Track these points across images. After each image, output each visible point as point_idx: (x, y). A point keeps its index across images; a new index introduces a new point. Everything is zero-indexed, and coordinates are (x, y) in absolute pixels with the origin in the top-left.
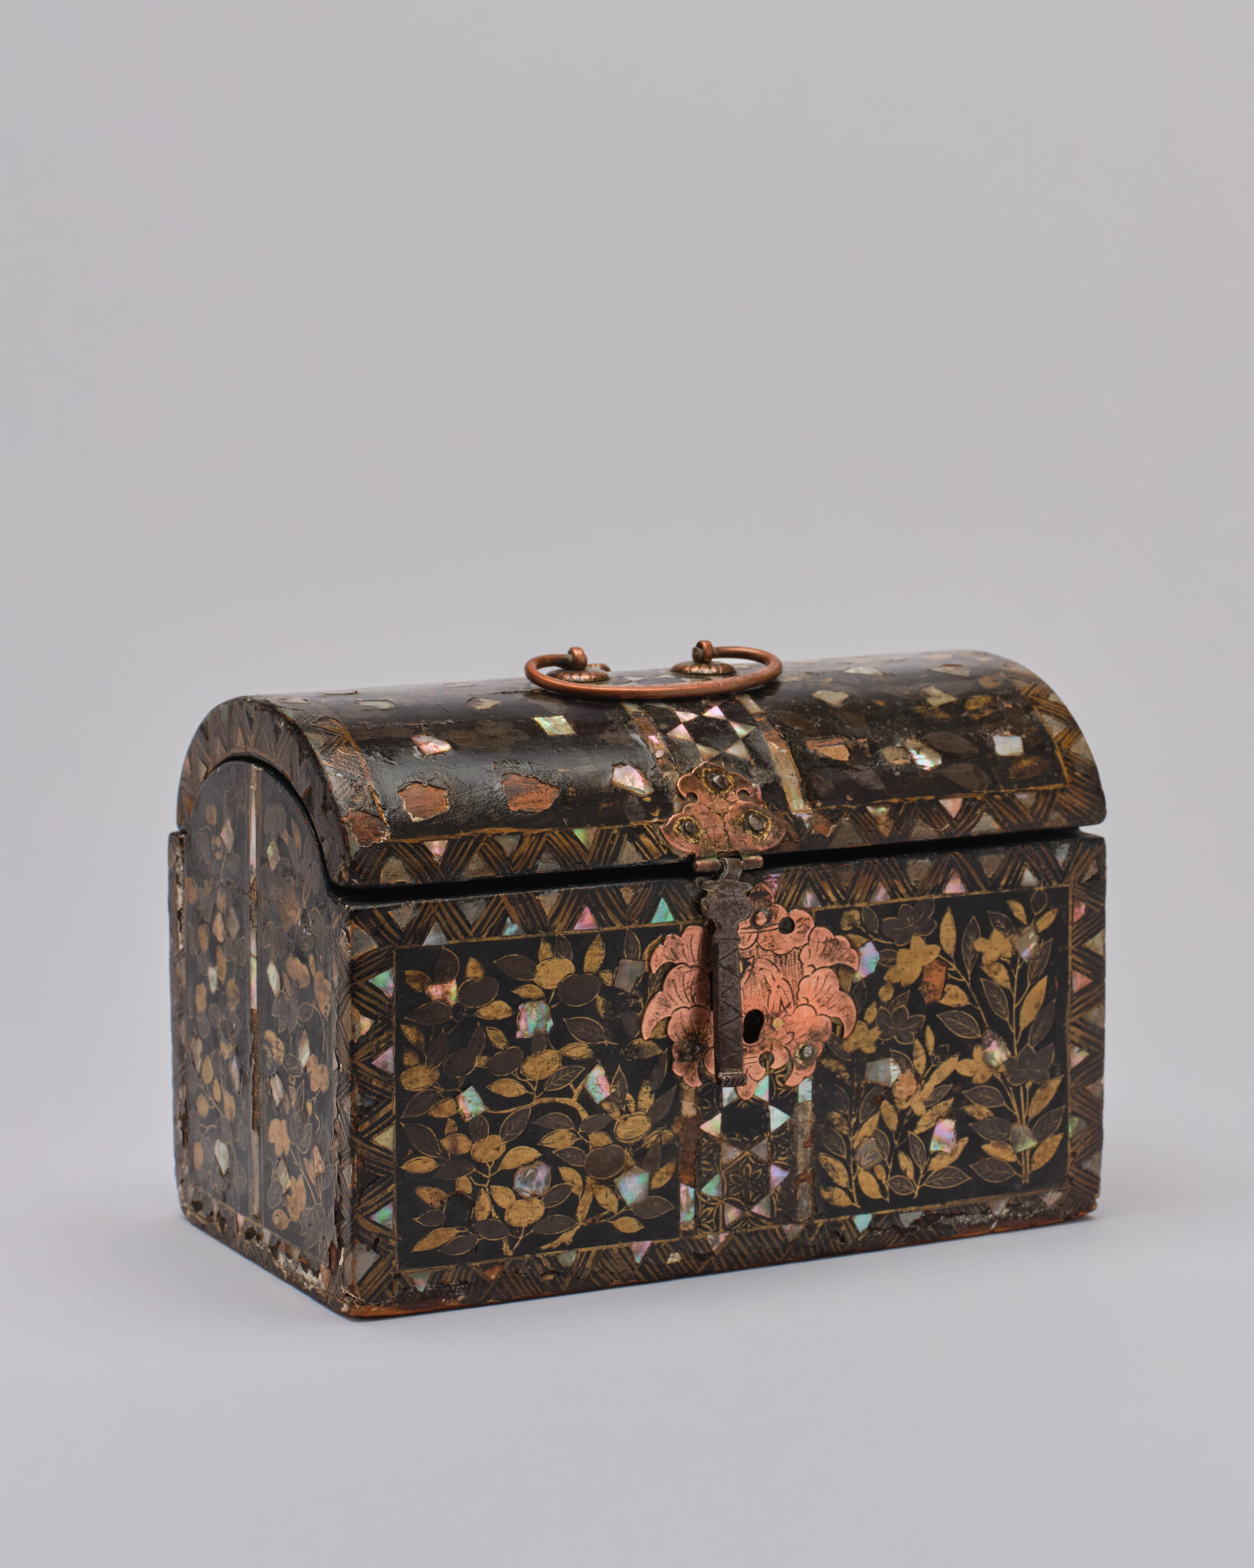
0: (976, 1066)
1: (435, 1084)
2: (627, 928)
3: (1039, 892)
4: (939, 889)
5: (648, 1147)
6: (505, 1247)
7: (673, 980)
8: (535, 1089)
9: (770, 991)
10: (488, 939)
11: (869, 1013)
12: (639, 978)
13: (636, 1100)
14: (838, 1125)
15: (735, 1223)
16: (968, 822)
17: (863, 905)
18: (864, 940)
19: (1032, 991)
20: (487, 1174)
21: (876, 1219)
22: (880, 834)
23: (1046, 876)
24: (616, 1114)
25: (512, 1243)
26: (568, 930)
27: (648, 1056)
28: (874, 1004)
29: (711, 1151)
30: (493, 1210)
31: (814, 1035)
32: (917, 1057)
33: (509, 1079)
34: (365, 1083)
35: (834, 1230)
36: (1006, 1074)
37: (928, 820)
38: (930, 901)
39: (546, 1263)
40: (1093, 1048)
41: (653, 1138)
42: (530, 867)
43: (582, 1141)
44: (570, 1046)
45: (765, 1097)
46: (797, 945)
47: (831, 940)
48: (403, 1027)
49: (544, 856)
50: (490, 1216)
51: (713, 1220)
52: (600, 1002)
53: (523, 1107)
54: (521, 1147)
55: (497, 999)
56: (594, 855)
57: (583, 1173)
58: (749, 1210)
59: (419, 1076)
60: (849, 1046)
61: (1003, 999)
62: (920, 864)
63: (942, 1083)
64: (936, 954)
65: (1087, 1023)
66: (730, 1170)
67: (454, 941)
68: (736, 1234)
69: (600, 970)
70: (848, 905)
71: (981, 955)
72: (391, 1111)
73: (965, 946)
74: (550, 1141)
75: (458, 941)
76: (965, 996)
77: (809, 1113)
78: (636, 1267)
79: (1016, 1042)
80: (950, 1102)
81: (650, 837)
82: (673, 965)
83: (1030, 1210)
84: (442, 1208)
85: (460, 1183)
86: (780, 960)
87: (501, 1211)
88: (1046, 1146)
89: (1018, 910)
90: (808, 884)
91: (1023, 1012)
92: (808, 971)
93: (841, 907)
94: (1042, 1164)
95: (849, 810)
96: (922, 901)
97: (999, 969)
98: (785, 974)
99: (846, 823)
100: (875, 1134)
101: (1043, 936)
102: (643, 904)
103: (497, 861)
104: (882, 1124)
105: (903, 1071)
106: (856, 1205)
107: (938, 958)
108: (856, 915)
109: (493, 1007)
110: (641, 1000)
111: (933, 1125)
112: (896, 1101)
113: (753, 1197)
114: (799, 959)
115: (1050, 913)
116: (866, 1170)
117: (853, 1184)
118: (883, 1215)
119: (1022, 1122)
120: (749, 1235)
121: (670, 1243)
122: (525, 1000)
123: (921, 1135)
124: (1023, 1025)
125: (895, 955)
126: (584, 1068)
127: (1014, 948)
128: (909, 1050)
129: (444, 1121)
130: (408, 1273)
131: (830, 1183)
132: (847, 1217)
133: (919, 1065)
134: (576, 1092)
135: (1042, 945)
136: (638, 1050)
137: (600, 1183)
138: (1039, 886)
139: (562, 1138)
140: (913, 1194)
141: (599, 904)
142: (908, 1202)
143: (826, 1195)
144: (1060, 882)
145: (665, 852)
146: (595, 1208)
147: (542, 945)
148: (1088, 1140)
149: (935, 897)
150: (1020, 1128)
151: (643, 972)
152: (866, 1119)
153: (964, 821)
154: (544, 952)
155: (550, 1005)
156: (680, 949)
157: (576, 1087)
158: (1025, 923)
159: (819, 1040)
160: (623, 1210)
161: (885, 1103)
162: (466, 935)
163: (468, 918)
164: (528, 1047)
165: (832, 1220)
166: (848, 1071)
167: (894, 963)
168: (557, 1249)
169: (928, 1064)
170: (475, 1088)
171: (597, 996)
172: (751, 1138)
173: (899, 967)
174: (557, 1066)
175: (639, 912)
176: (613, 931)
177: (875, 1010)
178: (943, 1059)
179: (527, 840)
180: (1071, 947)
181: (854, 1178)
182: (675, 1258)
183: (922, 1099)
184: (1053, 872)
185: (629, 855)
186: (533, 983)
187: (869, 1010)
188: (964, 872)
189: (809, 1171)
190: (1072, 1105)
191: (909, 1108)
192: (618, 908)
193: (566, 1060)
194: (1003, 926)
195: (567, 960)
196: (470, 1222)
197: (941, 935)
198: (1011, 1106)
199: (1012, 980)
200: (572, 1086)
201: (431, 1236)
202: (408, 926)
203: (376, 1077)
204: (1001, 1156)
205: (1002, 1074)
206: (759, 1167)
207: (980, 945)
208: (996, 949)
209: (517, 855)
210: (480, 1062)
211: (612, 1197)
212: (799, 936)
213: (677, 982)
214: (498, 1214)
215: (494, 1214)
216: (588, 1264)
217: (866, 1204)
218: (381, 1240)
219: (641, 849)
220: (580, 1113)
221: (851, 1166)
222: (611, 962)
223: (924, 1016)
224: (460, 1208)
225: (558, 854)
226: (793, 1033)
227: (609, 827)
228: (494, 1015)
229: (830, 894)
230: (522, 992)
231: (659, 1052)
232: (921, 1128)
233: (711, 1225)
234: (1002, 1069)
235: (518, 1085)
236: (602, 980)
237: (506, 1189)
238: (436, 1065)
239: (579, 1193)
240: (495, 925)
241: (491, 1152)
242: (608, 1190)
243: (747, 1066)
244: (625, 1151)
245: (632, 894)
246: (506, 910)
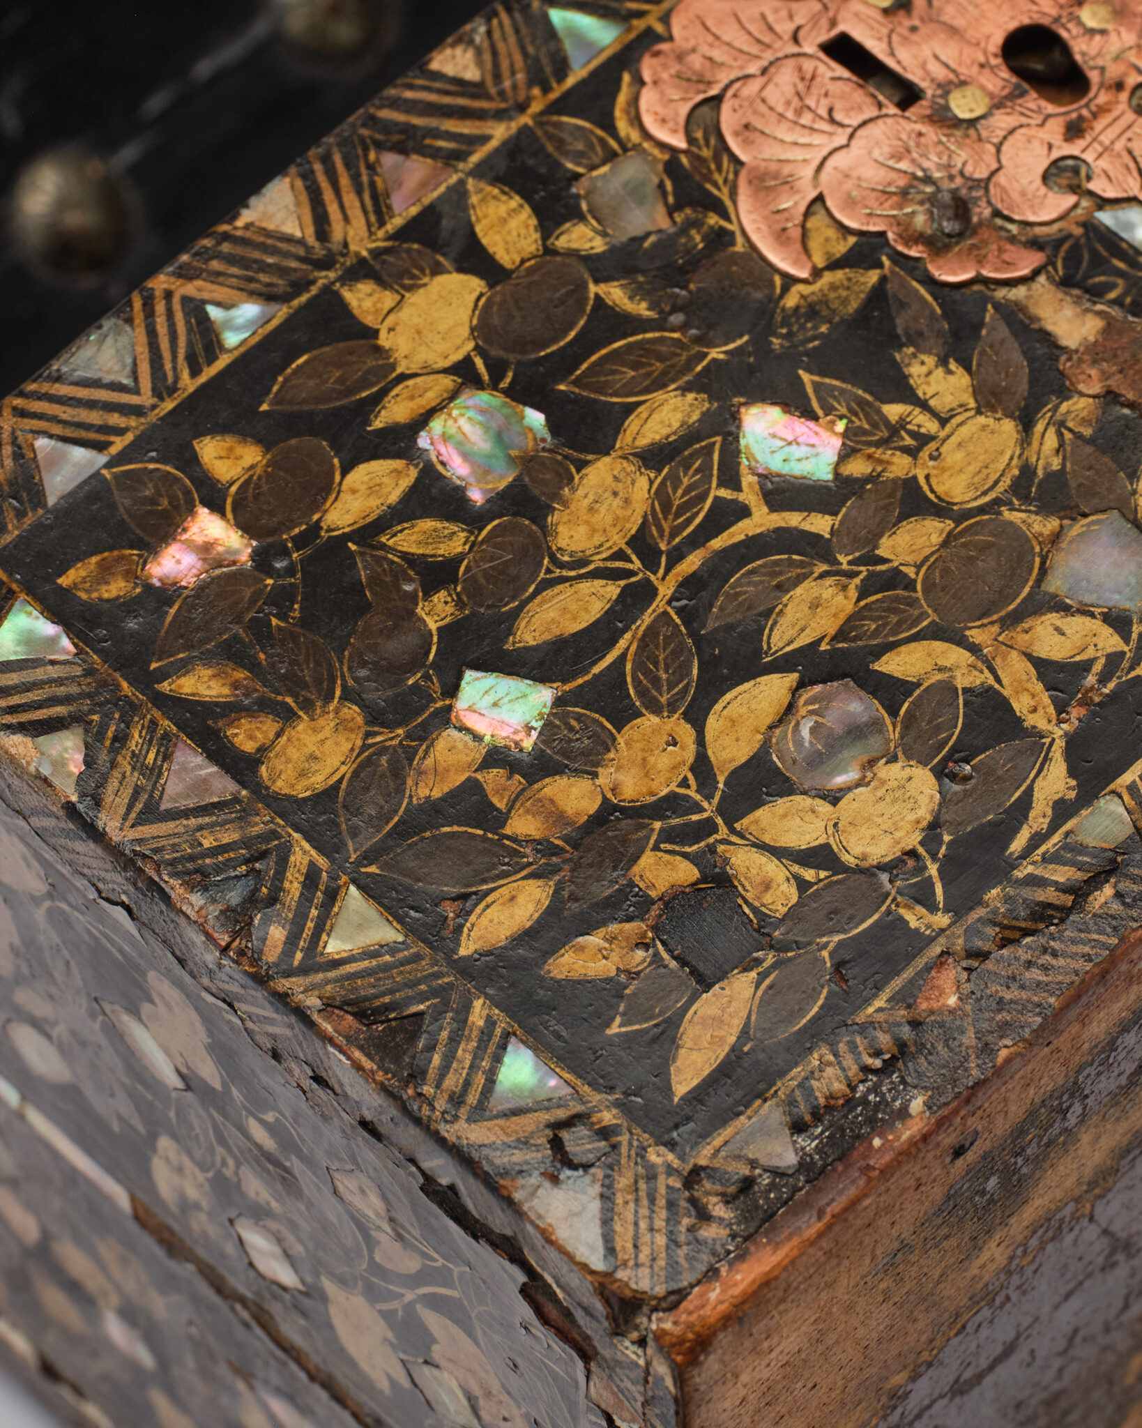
1: (368, 735)
2: (525, 120)
5: (1056, 464)
6: (914, 918)
7: (746, 126)
8: (637, 564)
10: (202, 379)
12: (661, 186)
13: (924, 405)
20: (702, 810)
24: (900, 465)
25: (923, 897)
26: (382, 223)
27: (854, 305)
30: (796, 868)
33: (548, 593)
34: (192, 858)
39: (1062, 874)
41: (1051, 441)
43: (871, 574)
44: (632, 424)
48: (165, 687)
50: (802, 885)
52: (615, 294)
53: (647, 618)
54: (728, 696)
55: (348, 468)
59: (311, 748)
67: (120, 443)
69: (545, 238)
72: (312, 864)
74: (787, 637)
75: (129, 437)
82: (717, 100)
84: (656, 959)
85: (648, 875)
87: (821, 856)
102: (518, 58)
109: (354, 491)
110: (713, 220)
122: (422, 421)
126: (718, 439)
129: (472, 787)
130: (714, 1150)
134: (749, 494)
136: (812, 310)
137: (1013, 620)
139: (815, 605)
141: (408, 130)
146: (1060, 675)
147: (347, 295)
151: (660, 167)
154: (368, 304)
155: (494, 386)
156: (696, 62)
157: (738, 487)
162: (138, 411)
163: (108, 379)
164: (529, 502)
168: (1053, 828)
170: (477, 667)
171: (593, 289)
174: (642, 482)
175: (520, 76)
176: (497, 151)
186: (403, 377)
192: (461, 101)
193: (653, 457)
195: (441, 279)
200: (724, 493)
201: (690, 1032)
203: (200, 828)
210: (436, 611)
211: (1077, 626)
213: (757, 123)
214: (818, 867)
215: (809, 874)
218: (566, 1134)
220: (806, 526)
222: (556, 205)
228: (374, 502)
230: (396, 411)
231: (873, 277)
235: (585, 587)
236: (573, 253)
237: (782, 804)
238: (329, 697)
239: (983, 678)
240: (190, 344)
241: (662, 761)
242: (1053, 618)
243: (1119, 146)
244: (1007, 515)
245: (470, 54)
246: (186, 300)
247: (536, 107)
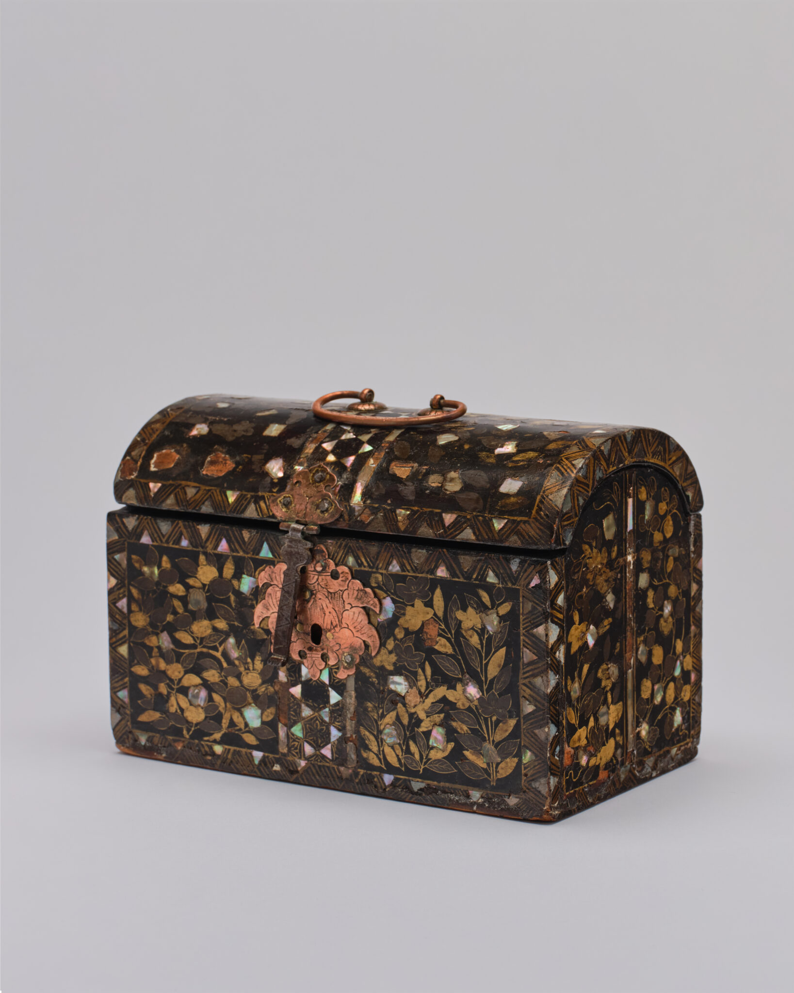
0: (458, 697)
1: (147, 625)
2: (246, 556)
3: (499, 588)
4: (433, 571)
5: (260, 694)
6: (185, 732)
7: (270, 594)
8: (198, 642)
9: (325, 614)
10: (173, 546)
11: (389, 644)
12: (253, 589)
13: (253, 664)
14: (371, 711)
15: (311, 757)
16: (455, 531)
17: (384, 572)
18: (385, 595)
19: (496, 654)
20: (174, 685)
21: (396, 779)
22: (398, 529)
23: (503, 578)
24: (242, 669)
25: (188, 730)
26: (214, 550)
27: (259, 638)
28: (392, 638)
29: (296, 707)
30: (178, 708)
31: (353, 649)
32: (420, 680)
33: (185, 632)
34: (114, 616)
35: (369, 779)
36: (479, 707)
37: (431, 526)
38: (427, 578)
39: (207, 749)
40: (539, 705)
41: (263, 689)
42: (197, 508)
43: (224, 680)
44: (217, 620)
45: (327, 682)
46: (341, 589)
47: (362, 590)
48: (131, 588)
49: (206, 503)
50: (176, 711)
51: (298, 751)
52: (232, 598)
53: (192, 651)
54: (192, 675)
55: (178, 583)
56: (232, 508)
57: (224, 699)
58: (319, 750)
59: (139, 619)
60: (377, 662)
61: (476, 654)
62: (420, 552)
63: (436, 702)
64: (430, 615)
65: (535, 687)
66: (307, 721)
67: (155, 543)
68: (311, 763)
69: (232, 578)
70: (374, 570)
71: (461, 622)
72: (125, 635)
73: (450, 613)
74: (206, 675)
75: (157, 544)
76: (451, 647)
77: (353, 699)
78: (255, 767)
79: (485, 688)
80: (442, 715)
81: (265, 503)
82: (271, 585)
83: (499, 804)
84: (151, 699)
85: (161, 687)
86: (331, 596)
87: (182, 710)
88: (507, 763)
89: (485, 598)
90: (350, 551)
91: (490, 667)
92: (348, 607)
93: (370, 570)
94: (505, 776)
95: (385, 509)
96: (421, 577)
97: (474, 635)
98: (334, 606)
99: (379, 517)
100: (394, 724)
101: (502, 618)
103: (181, 501)
104: (398, 718)
105: (411, 687)
106: (383, 766)
107: (432, 618)
108: (380, 578)
109: (176, 587)
110: (254, 602)
111: (431, 728)
112: (407, 705)
113: (321, 743)
114: (342, 598)
115: (507, 604)
116: (389, 746)
117: (381, 753)
118: (401, 779)
119: (490, 743)
120: (320, 766)
121: (274, 757)
122: (192, 587)
123: (423, 733)
124: (490, 677)
125: (405, 610)
126: (225, 636)
127: (482, 622)
128: (415, 674)
129: (152, 648)
130: (137, 733)
131: (367, 748)
132: (378, 773)
133: (421, 686)
134: (221, 649)
135: (502, 625)
136: (253, 632)
137: (235, 709)
138: (499, 584)
139: (214, 675)
140: (419, 771)
141: (231, 538)
142: (415, 774)
143: (365, 755)
144: (513, 584)
145: (271, 514)
146: (232, 724)
147: (201, 556)
148: (536, 768)
149: (429, 576)
150: (488, 746)
151: (256, 585)
152: (389, 712)
153: (452, 530)
154: (202, 560)
155: (205, 593)
156: (274, 575)
157: (220, 646)
158: (490, 607)
159: (356, 653)
160: (247, 729)
161: (400, 705)
162: (161, 541)
163: (162, 531)
164: (194, 616)
165: (369, 772)
166: (377, 678)
167: (404, 614)
168: (212, 742)
169: (427, 687)
170: (167, 633)
171: (230, 594)
172: (319, 705)
173: (407, 617)
174: (210, 631)
175: (252, 548)
176: (238, 556)
177: (393, 642)
178: (437, 686)
179: (201, 492)
180: (522, 631)
181: (381, 749)
182: (277, 768)
183: (424, 709)
184: (509, 577)
185: (251, 512)
186: (196, 577)
187: (389, 641)
188: (448, 564)
189: (354, 736)
190: (525, 740)
191: (415, 713)
192: (241, 542)
193: (215, 629)
194: (475, 606)
195: (214, 568)
196: (165, 712)
197: (434, 603)
198: (482, 729)
199: (482, 644)
200: (218, 645)
201: (146, 713)
202: (133, 529)
203: (118, 613)
204: (476, 762)
205: (476, 706)
206: (324, 725)
207: (460, 615)
208: (471, 620)
209: (193, 499)
210: (170, 618)
211: (241, 719)
212: (342, 583)
213: (272, 595)
215: (179, 711)
216: (230, 756)
217: (390, 769)
218: (122, 708)
219: (259, 509)
220: (223, 663)
221: (380, 742)
222: (238, 576)
223: (424, 654)
224: (160, 702)
225: (214, 504)
226: (340, 645)
227: (246, 493)
228: (176, 592)
229: (363, 560)
230: (191, 581)
231: (265, 637)
232: (423, 728)
233: (297, 753)
234: (476, 703)
235: (190, 637)
236: (233, 585)
237: (184, 698)
238: (148, 614)
239: (223, 711)
240: (176, 539)
241: (176, 673)
242: (239, 714)
243: (314, 659)
244: (248, 693)
245: (249, 536)
246: (181, 531)
247: (249, 555)
